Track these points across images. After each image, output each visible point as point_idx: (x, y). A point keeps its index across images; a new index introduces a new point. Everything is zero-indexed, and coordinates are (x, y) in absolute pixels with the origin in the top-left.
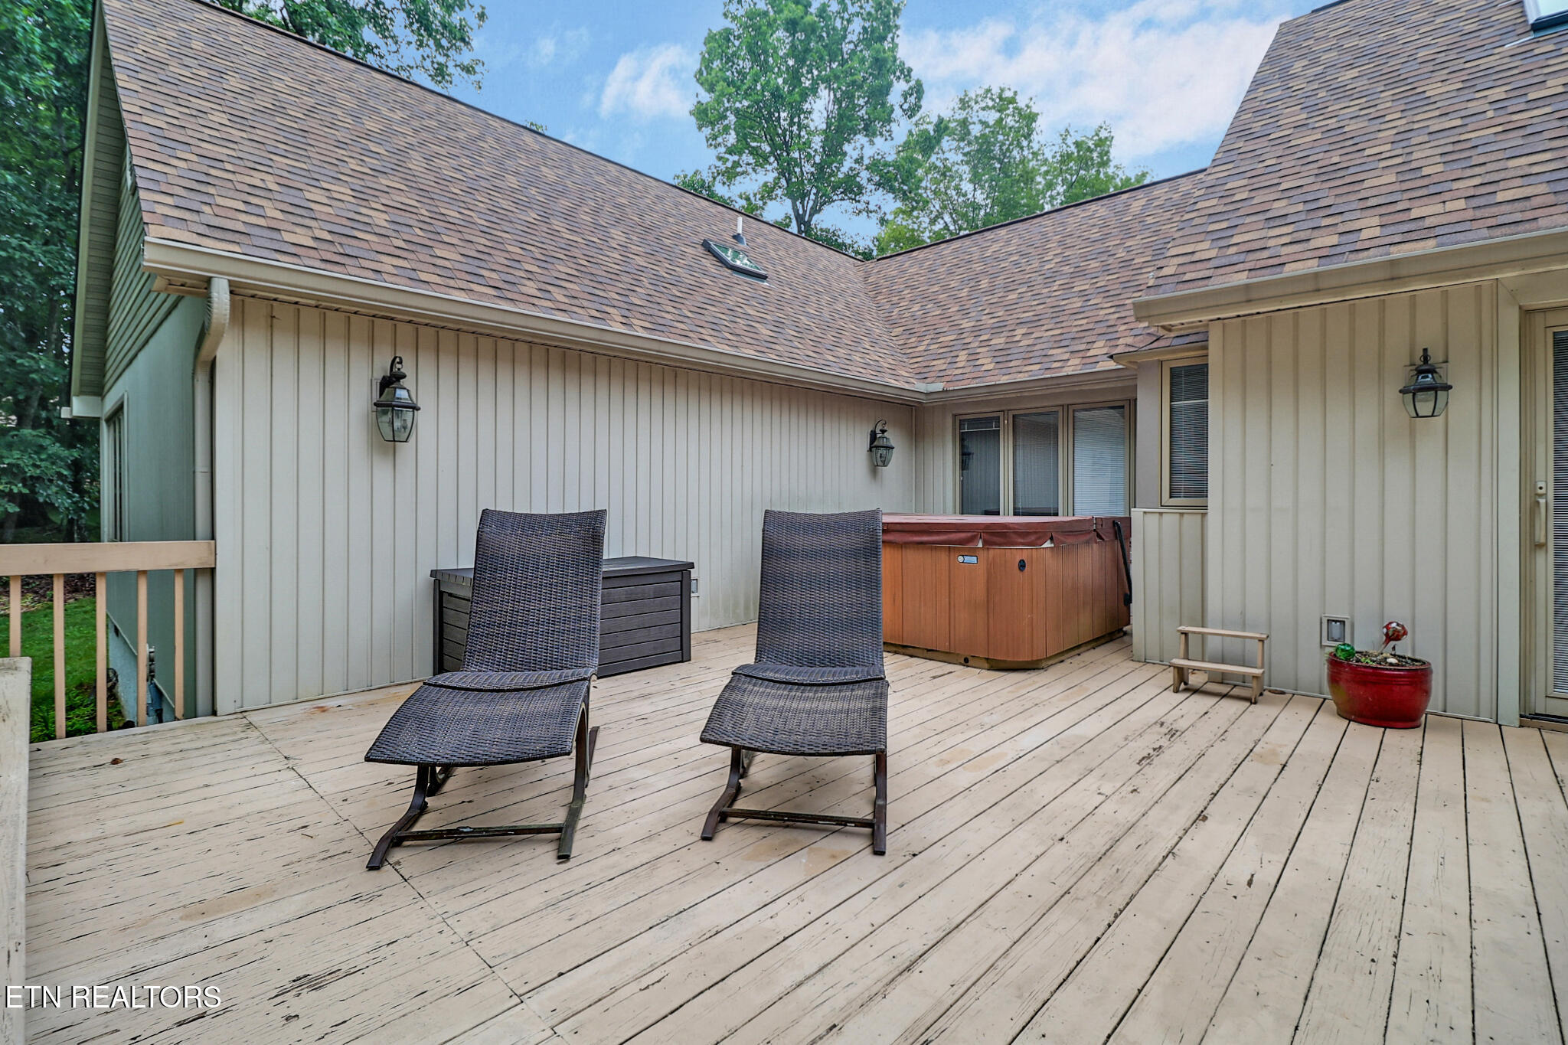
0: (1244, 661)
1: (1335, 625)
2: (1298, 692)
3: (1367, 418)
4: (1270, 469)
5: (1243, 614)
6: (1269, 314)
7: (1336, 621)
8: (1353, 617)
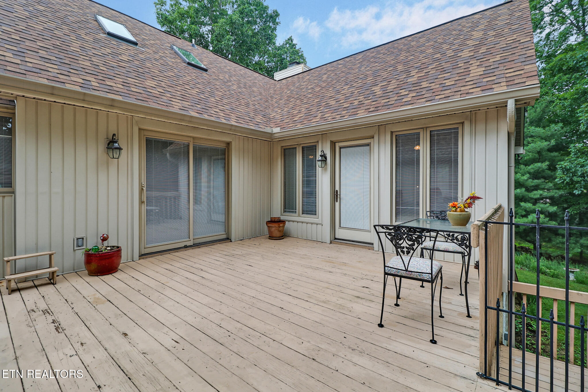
0: (37, 267)
1: (80, 242)
2: (64, 273)
3: (92, 156)
4: (50, 174)
5: (37, 244)
6: (50, 102)
7: (80, 239)
8: (86, 235)
